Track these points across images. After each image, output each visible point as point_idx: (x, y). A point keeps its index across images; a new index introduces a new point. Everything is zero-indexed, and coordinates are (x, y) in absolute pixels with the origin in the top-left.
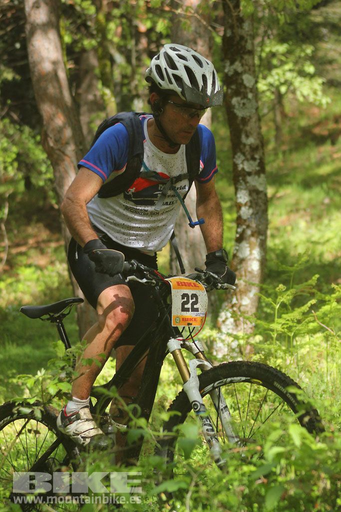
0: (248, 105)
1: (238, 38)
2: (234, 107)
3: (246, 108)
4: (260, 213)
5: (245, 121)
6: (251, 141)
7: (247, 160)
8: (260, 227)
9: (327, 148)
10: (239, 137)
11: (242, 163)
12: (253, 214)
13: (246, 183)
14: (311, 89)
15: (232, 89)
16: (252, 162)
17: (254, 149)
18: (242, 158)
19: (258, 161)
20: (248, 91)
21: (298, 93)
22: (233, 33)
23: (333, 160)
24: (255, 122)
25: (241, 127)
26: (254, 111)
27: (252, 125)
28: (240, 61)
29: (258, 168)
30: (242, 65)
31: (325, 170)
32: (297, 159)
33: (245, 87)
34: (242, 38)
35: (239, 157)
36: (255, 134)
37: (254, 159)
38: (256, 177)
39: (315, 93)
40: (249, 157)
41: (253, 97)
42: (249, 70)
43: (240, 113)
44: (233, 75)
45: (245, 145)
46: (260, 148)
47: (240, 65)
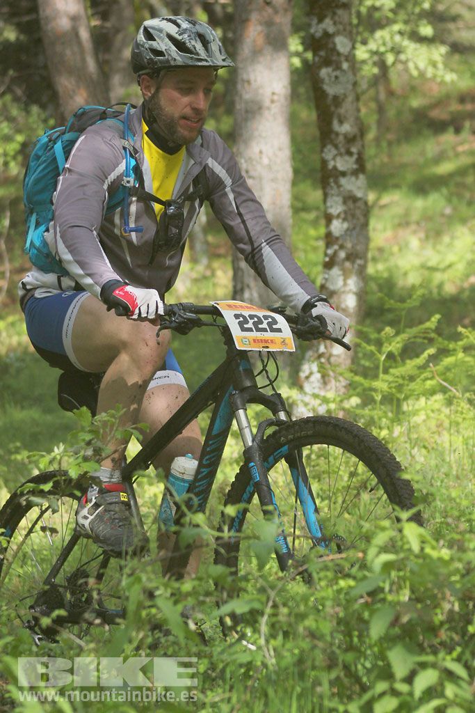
0: (342, 79)
2: (322, 81)
3: (339, 83)
4: (358, 229)
5: (337, 101)
6: (346, 128)
7: (341, 155)
8: (358, 248)
9: (448, 138)
10: (330, 123)
11: (334, 159)
12: (348, 229)
13: (339, 186)
14: (430, 59)
15: (321, 57)
16: (347, 158)
17: (350, 140)
18: (334, 152)
19: (355, 157)
20: (343, 59)
21: (411, 65)
23: (457, 155)
24: (352, 102)
25: (333, 108)
26: (350, 87)
27: (347, 107)
28: (332, 19)
29: (355, 166)
30: (335, 23)
31: (445, 168)
32: (408, 153)
33: (339, 54)
35: (330, 151)
36: (352, 120)
37: (349, 153)
38: (353, 179)
39: (435, 66)
40: (343, 150)
41: (349, 67)
42: (345, 30)
43: (331, 90)
44: (321, 38)
45: (337, 134)
46: (358, 138)
47: (331, 23)
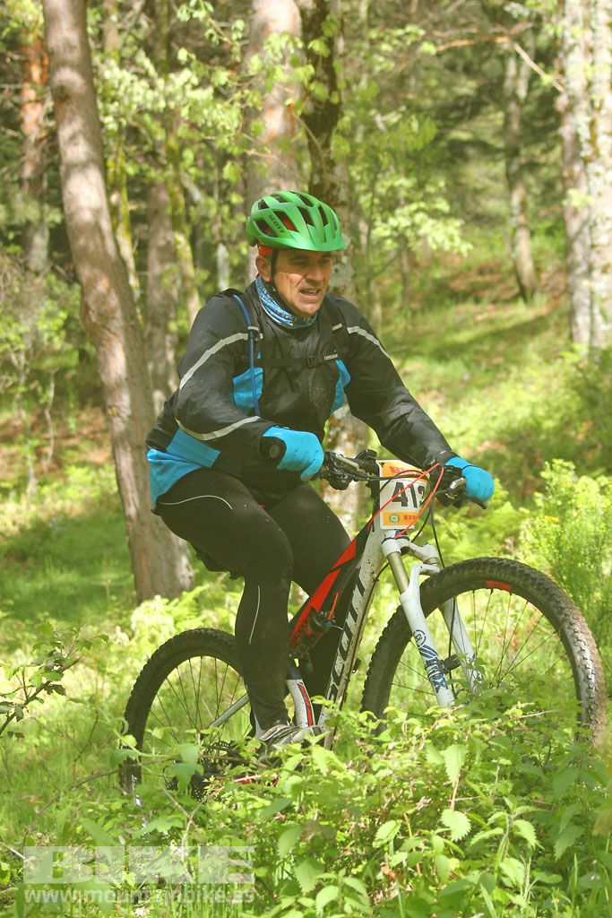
0: (342, 272)
1: (328, 186)
3: (340, 275)
8: (359, 429)
9: (469, 307)
14: (446, 234)
21: (430, 240)
22: (321, 179)
23: (476, 324)
24: (352, 293)
26: (350, 279)
31: (464, 337)
34: (333, 186)
39: (451, 239)
41: (348, 262)
